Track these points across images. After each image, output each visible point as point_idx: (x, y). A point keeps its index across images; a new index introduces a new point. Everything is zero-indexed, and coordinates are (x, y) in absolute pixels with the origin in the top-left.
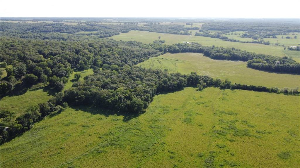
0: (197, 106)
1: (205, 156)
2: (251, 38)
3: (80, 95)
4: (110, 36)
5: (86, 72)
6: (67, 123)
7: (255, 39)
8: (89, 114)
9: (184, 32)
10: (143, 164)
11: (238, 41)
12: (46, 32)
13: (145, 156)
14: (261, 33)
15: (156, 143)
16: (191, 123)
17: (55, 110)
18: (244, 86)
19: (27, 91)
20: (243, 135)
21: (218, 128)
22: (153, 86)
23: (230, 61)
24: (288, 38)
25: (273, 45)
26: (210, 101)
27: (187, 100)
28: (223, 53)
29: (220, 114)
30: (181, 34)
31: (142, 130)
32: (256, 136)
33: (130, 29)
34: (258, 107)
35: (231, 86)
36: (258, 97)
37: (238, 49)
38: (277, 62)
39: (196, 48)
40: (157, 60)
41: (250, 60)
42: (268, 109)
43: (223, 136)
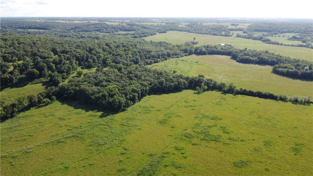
0: (184, 108)
1: (155, 156)
2: (300, 40)
3: (69, 91)
4: (145, 36)
5: (92, 70)
6: (47, 114)
7: (304, 42)
8: (72, 108)
9: (225, 33)
10: (91, 156)
11: (281, 44)
12: (87, 31)
13: (98, 150)
15: (116, 139)
16: (164, 124)
17: (43, 103)
18: (250, 91)
19: (28, 85)
20: (211, 140)
21: (189, 131)
22: (146, 86)
23: (257, 65)
26: (201, 105)
27: (177, 102)
28: (252, 57)
29: (203, 117)
30: (221, 35)
31: (112, 126)
32: (225, 143)
33: (169, 30)
34: (251, 114)
35: (235, 91)
36: (259, 104)
37: (272, 53)
38: (307, 68)
39: (225, 50)
40: (175, 61)
41: (276, 65)
42: (260, 117)
43: (189, 139)
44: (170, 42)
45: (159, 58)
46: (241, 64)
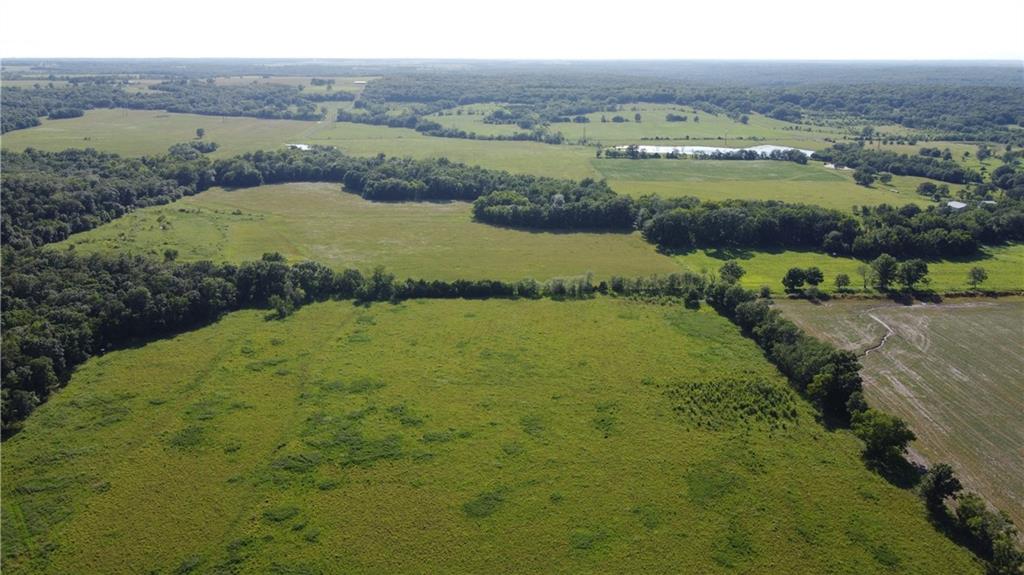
0: (247, 375)
2: (514, 123)
7: (526, 126)
9: (299, 111)
11: (472, 137)
14: (548, 108)
16: (197, 447)
18: (436, 284)
20: (375, 459)
21: (295, 447)
24: (618, 120)
25: (572, 144)
26: (301, 353)
27: (216, 359)
28: (407, 179)
29: (324, 393)
30: (288, 117)
32: (418, 455)
33: (90, 105)
34: (460, 352)
35: (394, 289)
36: (473, 316)
37: (459, 163)
38: (559, 196)
39: (321, 164)
40: (157, 217)
41: (481, 198)
42: (487, 355)
43: (304, 475)
44: (110, 151)
45: (89, 211)
46: (378, 204)
